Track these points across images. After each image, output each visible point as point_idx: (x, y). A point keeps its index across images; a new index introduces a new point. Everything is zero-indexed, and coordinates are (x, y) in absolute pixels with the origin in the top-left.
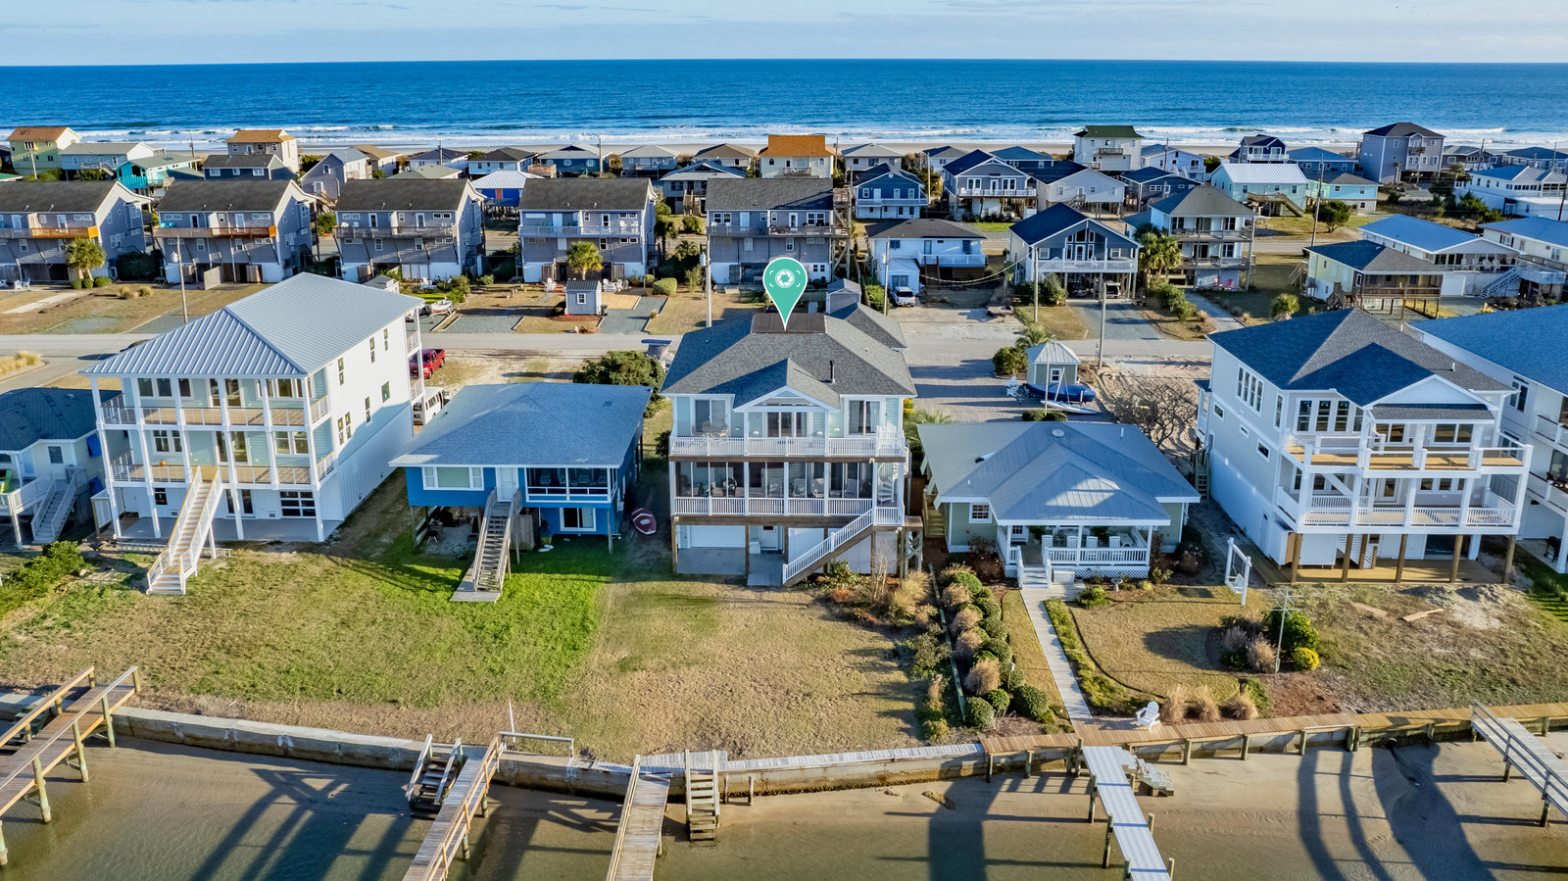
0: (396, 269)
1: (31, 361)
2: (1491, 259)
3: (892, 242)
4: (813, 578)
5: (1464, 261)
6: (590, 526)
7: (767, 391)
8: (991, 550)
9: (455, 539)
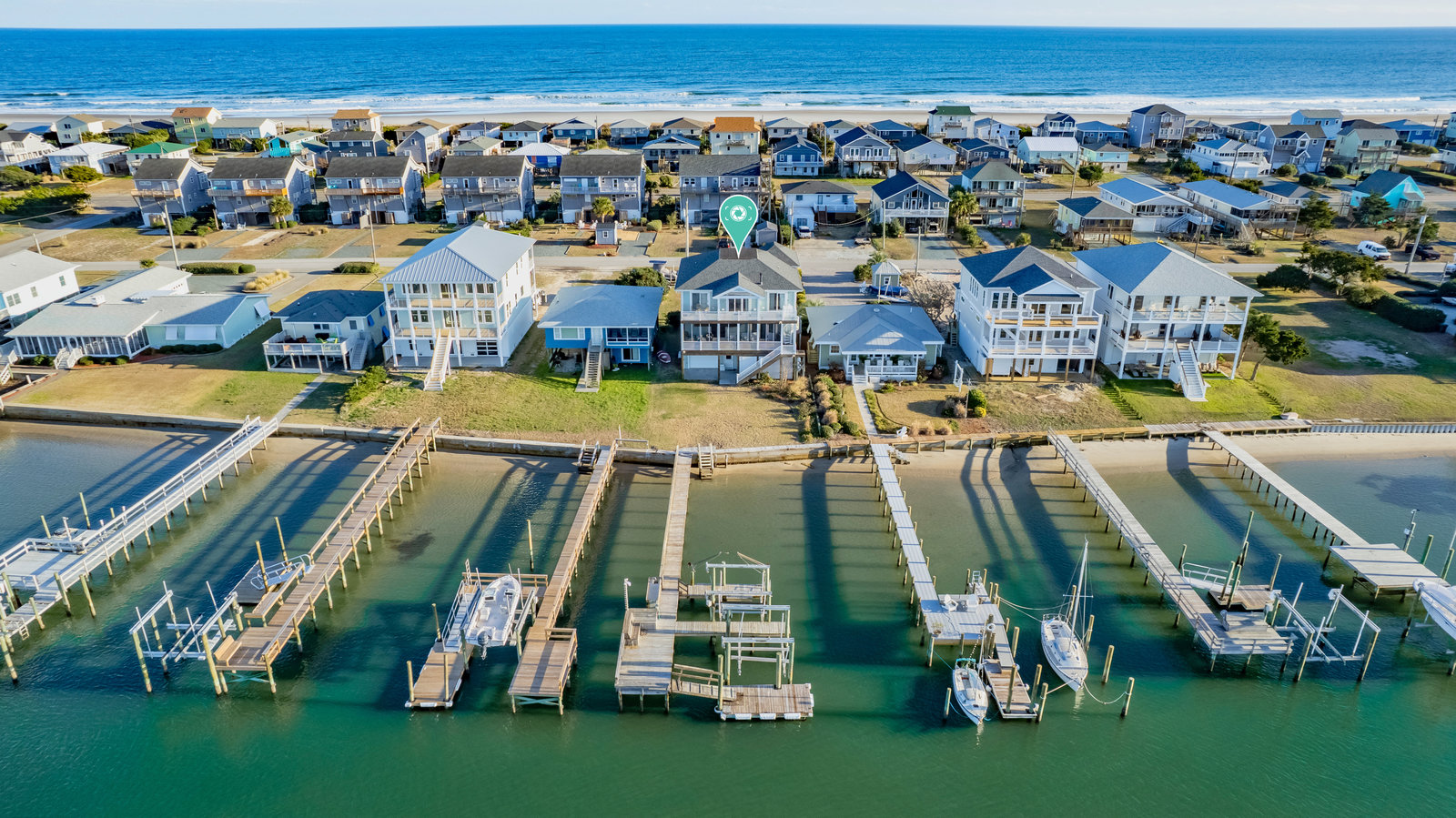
0: (482, 215)
1: (285, 276)
2: (1173, 208)
3: (798, 197)
4: (751, 381)
5: (1156, 210)
6: (636, 359)
7: (729, 288)
8: (840, 368)
9: (570, 366)
